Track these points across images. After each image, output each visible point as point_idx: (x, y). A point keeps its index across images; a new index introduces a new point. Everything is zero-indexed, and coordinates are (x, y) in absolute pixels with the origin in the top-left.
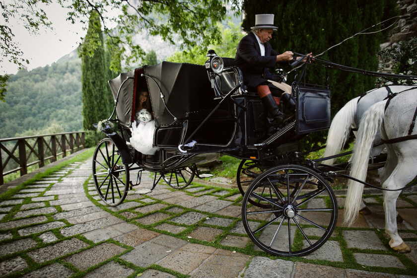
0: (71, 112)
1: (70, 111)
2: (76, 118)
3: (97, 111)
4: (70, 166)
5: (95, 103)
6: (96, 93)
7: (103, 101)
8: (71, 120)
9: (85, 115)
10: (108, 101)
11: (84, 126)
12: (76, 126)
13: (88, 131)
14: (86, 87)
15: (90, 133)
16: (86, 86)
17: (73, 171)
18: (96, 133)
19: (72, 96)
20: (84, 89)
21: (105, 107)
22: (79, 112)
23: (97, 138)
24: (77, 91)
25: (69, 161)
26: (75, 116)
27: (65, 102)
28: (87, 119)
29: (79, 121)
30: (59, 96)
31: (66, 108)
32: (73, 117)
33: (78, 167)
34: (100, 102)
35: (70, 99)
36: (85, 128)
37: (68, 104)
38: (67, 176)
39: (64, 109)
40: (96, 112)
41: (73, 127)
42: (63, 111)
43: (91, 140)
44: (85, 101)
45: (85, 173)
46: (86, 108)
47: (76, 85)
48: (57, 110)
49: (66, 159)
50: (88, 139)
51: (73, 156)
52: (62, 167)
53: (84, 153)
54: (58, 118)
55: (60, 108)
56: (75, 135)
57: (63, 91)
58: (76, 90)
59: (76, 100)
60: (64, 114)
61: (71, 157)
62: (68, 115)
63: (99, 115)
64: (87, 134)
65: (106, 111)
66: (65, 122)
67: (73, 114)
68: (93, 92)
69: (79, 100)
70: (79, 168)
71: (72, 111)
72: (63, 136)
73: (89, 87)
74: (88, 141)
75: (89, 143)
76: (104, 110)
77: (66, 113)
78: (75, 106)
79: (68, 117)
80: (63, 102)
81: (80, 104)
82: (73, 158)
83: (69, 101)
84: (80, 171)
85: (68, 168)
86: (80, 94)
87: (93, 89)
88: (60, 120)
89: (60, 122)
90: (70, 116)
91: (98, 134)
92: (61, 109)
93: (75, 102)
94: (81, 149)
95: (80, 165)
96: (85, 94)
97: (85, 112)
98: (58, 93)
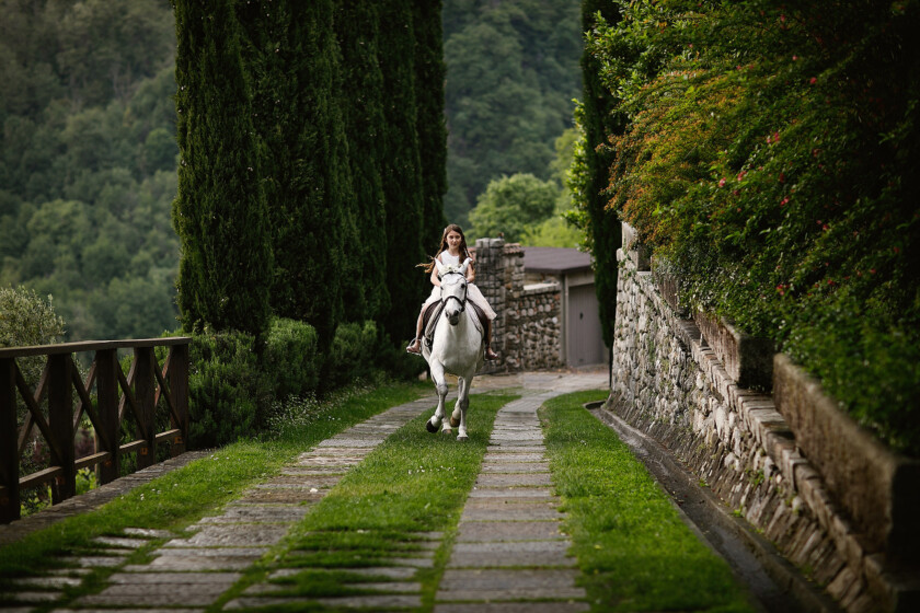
0: (111, 219)
1: (101, 210)
2: (143, 255)
3: (271, 198)
4: (98, 550)
5: (260, 146)
6: (265, 79)
7: (307, 136)
8: (112, 268)
9: (193, 229)
10: (341, 135)
11: (187, 305)
12: (138, 308)
13: (209, 338)
14: (200, 43)
15: (223, 347)
16: (200, 35)
17: (115, 578)
18: (259, 347)
19: (115, 105)
20: (187, 58)
21: (323, 171)
22: (160, 217)
23: (268, 385)
24: (150, 74)
25: (92, 522)
26: (133, 250)
27: (74, 150)
28: (203, 257)
29: (157, 274)
30: (34, 110)
31: (77, 188)
32: (120, 250)
33: (143, 557)
34: (291, 140)
35: (102, 129)
36: (193, 319)
37: (92, 162)
38: (80, 600)
39: (65, 198)
40: (261, 205)
41: (123, 315)
42: (64, 208)
43: (225, 396)
44: (195, 140)
45: (183, 591)
46: (199, 182)
47: (143, 34)
48: (25, 206)
49: (73, 509)
50: (209, 388)
51: (115, 494)
52: (47, 553)
53: (181, 477)
54: (29, 259)
55: (46, 194)
56: (127, 361)
57: (63, 77)
58: (142, 70)
59: (142, 137)
60: (68, 229)
61: (101, 499)
62: (92, 239)
63: (282, 231)
64: (207, 354)
65: (328, 200)
66: (73, 285)
67: (124, 229)
68: (246, 76)
69: (161, 133)
70: (148, 561)
71: (116, 208)
72: (60, 362)
73: (220, 46)
74: (211, 400)
75: (217, 418)
76: (317, 193)
77: (81, 221)
78: (138, 175)
79: (88, 250)
80: (63, 149)
81: (165, 162)
82: (113, 504)
83: (98, 139)
84: (151, 578)
85: (85, 561)
86: (165, 92)
87: (247, 55)
88: (39, 270)
89: (44, 282)
90: (103, 241)
91: (277, 358)
92: (50, 198)
93: (138, 149)
94: (166, 451)
95: (157, 542)
96: (195, 89)
97: (190, 205)
98: (31, 90)
